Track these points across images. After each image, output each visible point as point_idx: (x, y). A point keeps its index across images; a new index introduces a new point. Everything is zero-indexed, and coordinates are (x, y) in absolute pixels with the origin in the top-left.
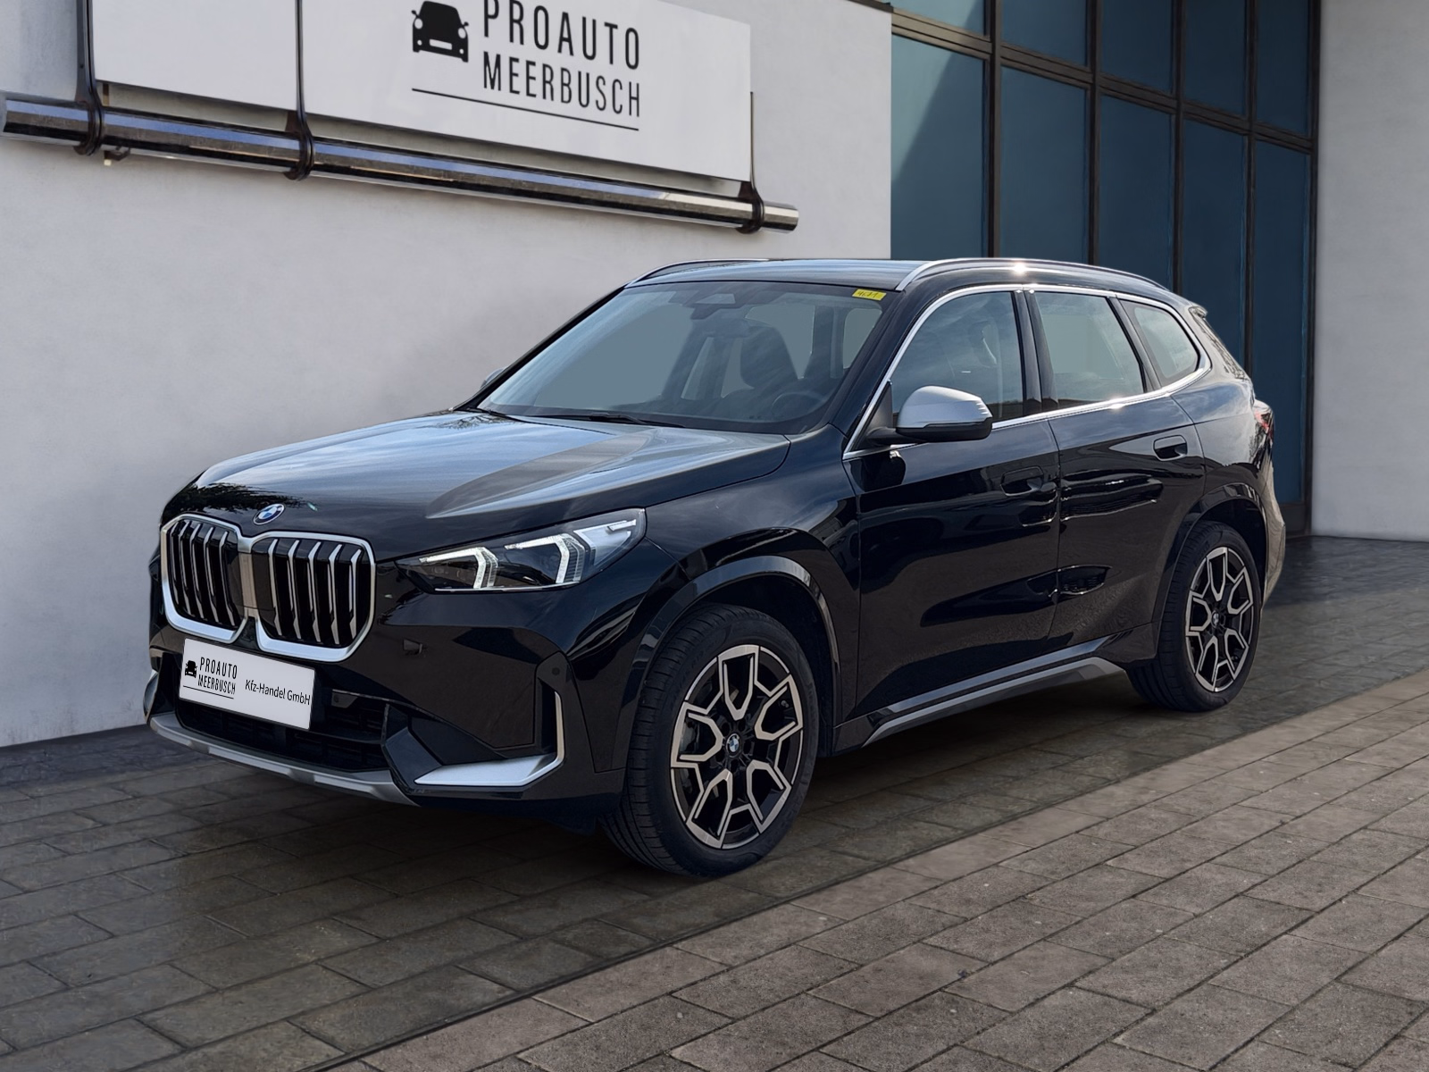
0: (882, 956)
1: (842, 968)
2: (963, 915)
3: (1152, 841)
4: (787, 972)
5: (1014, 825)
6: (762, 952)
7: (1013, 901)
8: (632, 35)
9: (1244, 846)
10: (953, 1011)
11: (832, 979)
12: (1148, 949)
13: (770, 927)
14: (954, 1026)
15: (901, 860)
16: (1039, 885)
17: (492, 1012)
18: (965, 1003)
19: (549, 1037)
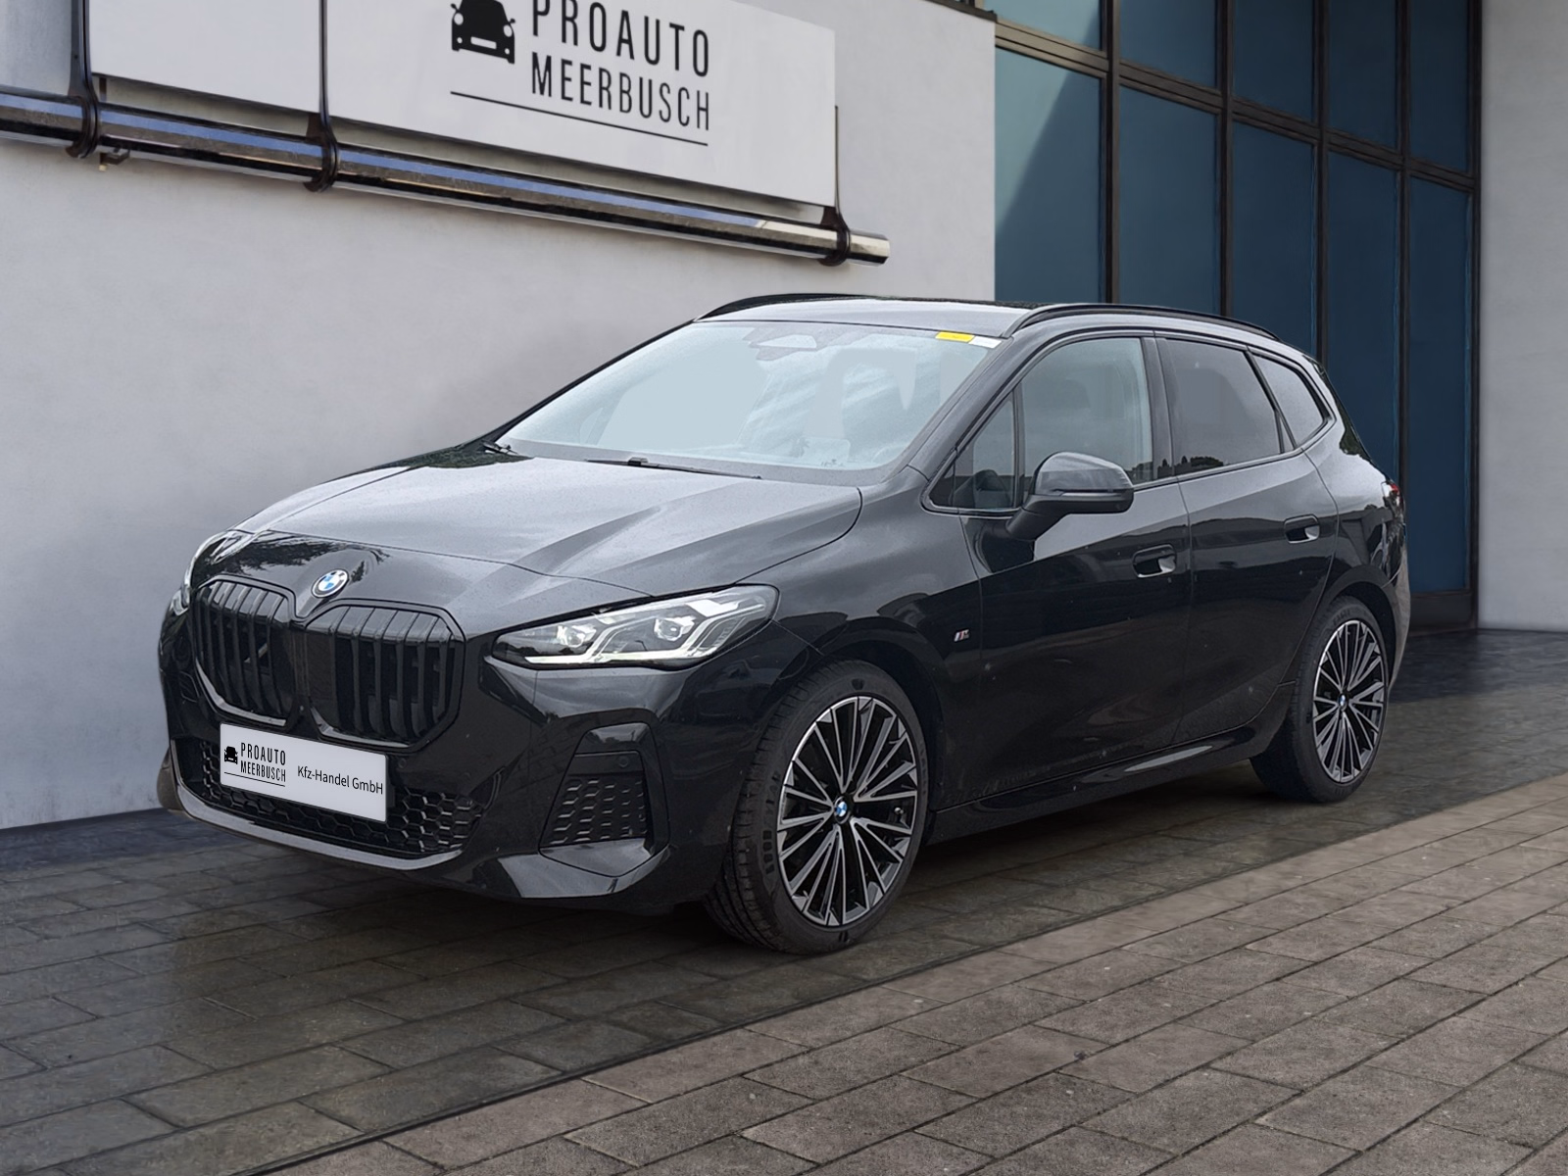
0: (987, 1039)
1: (940, 1049)
2: (1081, 997)
3: (1299, 925)
4: (877, 1053)
5: (1137, 909)
6: (849, 1034)
7: (1139, 983)
8: (700, 38)
9: (1404, 932)
10: (1069, 1092)
11: (928, 1061)
12: (1296, 1031)
13: (857, 1009)
14: (1070, 1106)
15: (1010, 943)
16: (1167, 969)
17: (534, 1093)
18: (1083, 1084)
19: (601, 1117)
